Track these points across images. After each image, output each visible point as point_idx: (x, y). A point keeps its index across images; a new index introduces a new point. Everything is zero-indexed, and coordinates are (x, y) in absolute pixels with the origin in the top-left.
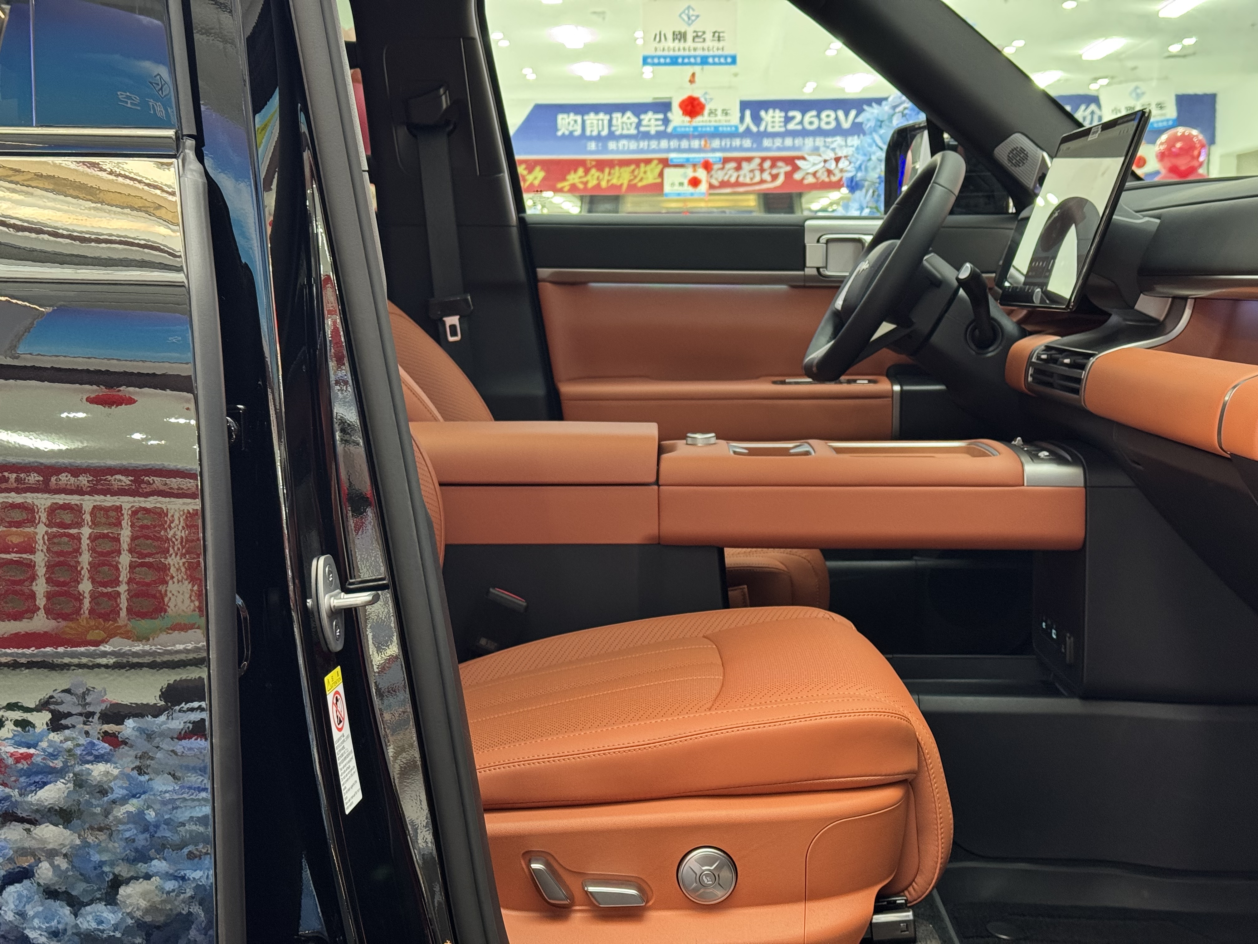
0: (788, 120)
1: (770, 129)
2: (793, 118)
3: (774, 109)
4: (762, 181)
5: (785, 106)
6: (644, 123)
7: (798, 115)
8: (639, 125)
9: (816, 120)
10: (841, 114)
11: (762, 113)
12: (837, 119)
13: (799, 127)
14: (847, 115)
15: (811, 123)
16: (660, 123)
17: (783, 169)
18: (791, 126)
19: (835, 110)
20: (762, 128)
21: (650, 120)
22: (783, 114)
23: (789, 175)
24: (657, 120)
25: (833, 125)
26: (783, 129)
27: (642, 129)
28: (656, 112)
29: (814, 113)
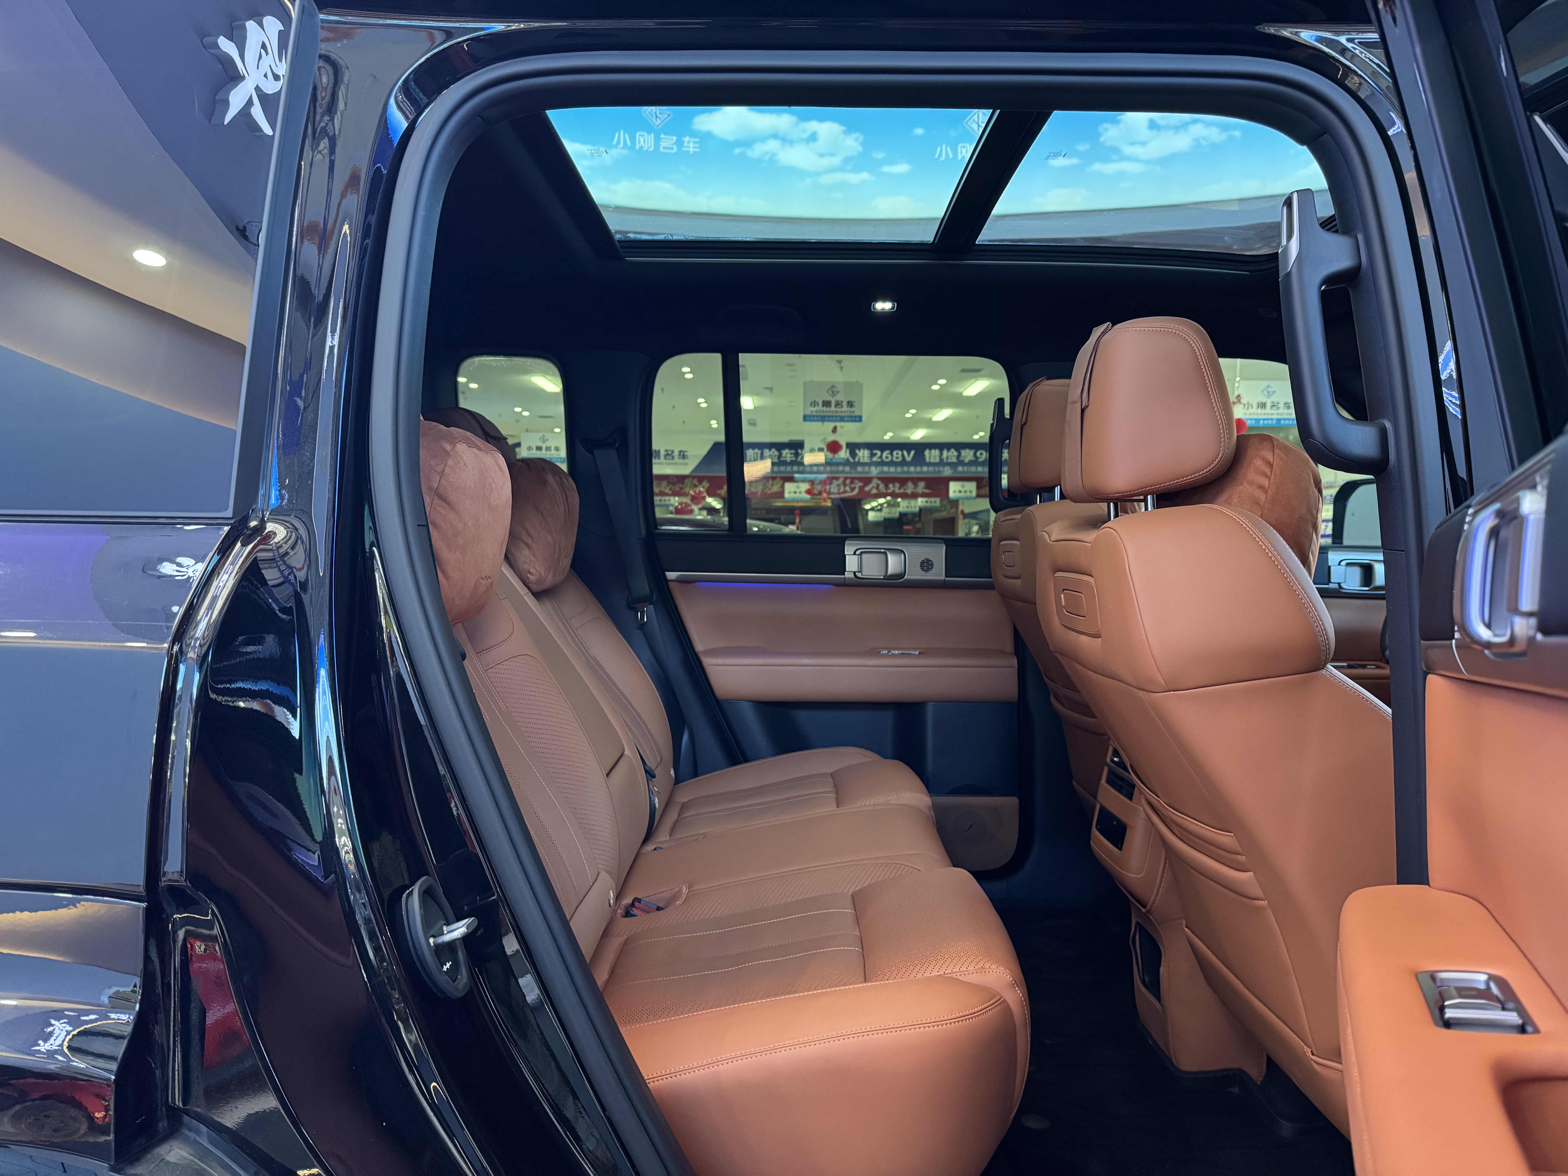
0: (872, 455)
1: (861, 461)
2: (876, 454)
3: (864, 449)
4: (845, 492)
5: (871, 446)
6: (784, 455)
7: (879, 453)
8: (780, 456)
9: (890, 456)
10: (905, 453)
11: (857, 451)
12: (903, 455)
13: (879, 460)
14: (909, 454)
15: (887, 457)
16: (793, 456)
17: (858, 484)
18: (875, 459)
19: (902, 451)
20: (857, 460)
21: (787, 454)
22: (869, 452)
23: (861, 488)
24: (791, 454)
25: (900, 459)
26: (869, 461)
27: (782, 459)
28: (790, 449)
29: (888, 452)
